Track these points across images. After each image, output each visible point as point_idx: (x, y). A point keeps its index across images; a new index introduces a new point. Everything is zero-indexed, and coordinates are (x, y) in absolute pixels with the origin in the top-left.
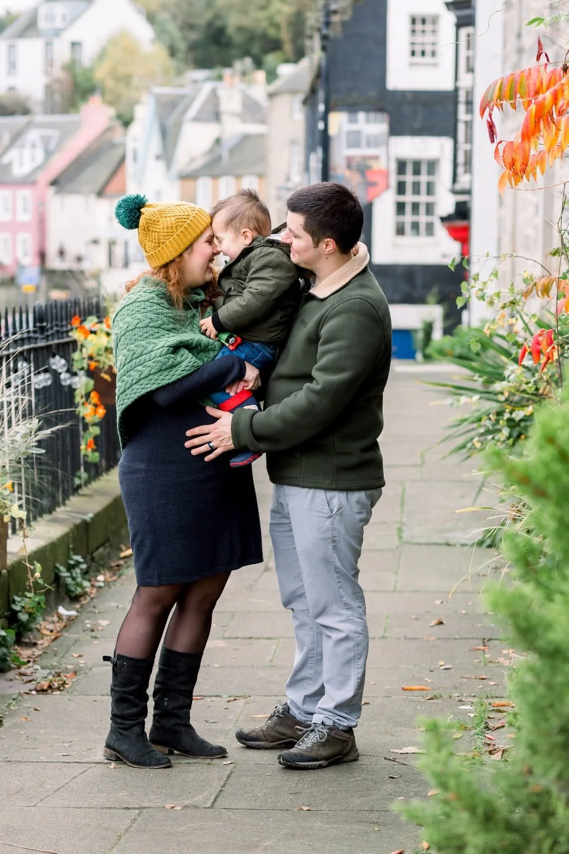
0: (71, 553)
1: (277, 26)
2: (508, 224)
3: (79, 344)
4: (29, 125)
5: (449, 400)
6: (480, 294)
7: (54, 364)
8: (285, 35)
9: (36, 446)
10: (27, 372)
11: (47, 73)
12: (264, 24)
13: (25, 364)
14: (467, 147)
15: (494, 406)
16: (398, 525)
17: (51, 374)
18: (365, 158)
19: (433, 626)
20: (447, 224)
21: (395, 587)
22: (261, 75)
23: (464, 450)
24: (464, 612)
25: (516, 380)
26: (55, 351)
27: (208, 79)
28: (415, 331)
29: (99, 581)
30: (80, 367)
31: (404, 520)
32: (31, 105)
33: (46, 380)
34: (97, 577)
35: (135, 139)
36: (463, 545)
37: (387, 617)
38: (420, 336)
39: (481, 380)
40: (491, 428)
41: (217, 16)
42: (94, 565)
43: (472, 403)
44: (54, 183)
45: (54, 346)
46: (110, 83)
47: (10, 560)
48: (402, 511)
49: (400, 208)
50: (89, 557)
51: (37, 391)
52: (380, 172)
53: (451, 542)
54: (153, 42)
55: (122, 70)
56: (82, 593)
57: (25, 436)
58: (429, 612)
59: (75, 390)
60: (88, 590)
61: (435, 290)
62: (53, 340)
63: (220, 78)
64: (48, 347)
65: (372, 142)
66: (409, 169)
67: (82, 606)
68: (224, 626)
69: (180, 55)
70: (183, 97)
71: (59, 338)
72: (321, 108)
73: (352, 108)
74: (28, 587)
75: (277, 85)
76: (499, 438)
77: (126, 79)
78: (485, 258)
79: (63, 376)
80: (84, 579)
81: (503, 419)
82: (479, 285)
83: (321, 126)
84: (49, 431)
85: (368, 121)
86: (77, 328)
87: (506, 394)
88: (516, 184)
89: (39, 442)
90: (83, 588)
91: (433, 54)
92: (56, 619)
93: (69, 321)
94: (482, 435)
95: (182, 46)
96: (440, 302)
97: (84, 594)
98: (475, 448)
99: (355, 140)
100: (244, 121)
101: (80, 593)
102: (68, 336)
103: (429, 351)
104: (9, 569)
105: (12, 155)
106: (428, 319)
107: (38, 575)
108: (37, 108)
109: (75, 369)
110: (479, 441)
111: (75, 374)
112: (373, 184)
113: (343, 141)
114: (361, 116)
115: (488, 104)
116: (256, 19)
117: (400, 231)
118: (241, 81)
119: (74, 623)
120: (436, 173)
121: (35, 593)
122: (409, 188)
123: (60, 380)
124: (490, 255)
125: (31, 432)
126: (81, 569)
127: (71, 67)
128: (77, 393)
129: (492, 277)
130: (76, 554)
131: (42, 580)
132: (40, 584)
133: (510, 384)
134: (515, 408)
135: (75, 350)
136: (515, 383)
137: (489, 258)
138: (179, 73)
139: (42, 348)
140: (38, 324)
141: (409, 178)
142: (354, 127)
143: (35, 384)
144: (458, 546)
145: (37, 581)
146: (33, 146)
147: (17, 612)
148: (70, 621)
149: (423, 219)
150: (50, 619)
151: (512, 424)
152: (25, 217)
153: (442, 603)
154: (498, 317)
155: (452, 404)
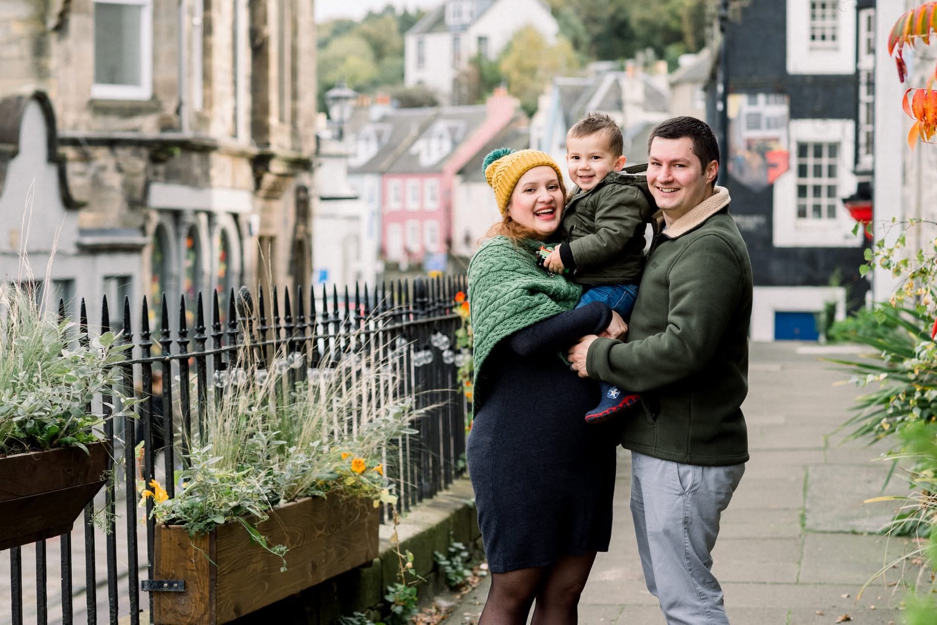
0: (452, 540)
1: (679, 19)
2: (912, 203)
3: (463, 321)
4: (437, 117)
5: (855, 378)
6: (886, 262)
7: (436, 341)
8: (687, 28)
9: (410, 427)
10: (405, 349)
11: (454, 66)
12: (666, 18)
13: (404, 341)
14: (869, 128)
15: (903, 386)
16: (801, 512)
17: (432, 351)
18: (766, 140)
19: (839, 623)
20: (849, 205)
21: (798, 581)
22: (662, 66)
23: (873, 433)
24: (873, 607)
25: (927, 356)
26: (437, 328)
27: (612, 70)
28: (818, 313)
29: (482, 570)
30: (464, 345)
31: (807, 506)
32: (441, 98)
33: (426, 358)
34: (480, 565)
35: (540, 129)
36: (870, 534)
37: (789, 613)
38: (823, 318)
39: (889, 357)
40: (900, 408)
41: (620, 10)
42: (477, 552)
43: (878, 382)
44: (461, 172)
45: (435, 323)
46: (515, 76)
47: (382, 549)
48: (805, 496)
49: (802, 191)
50: (471, 544)
51: (416, 368)
52: (780, 154)
53: (858, 530)
54: (557, 35)
55: (527, 63)
56: (463, 583)
57: (397, 416)
58: (834, 607)
59: (458, 368)
60: (470, 579)
61: (838, 272)
62: (434, 316)
63: (622, 69)
64: (429, 324)
65: (772, 124)
66: (811, 152)
67: (462, 596)
68: (613, 621)
69: (583, 48)
70: (585, 88)
71: (441, 315)
72: (720, 88)
73: (752, 90)
74: (399, 578)
75: (678, 74)
76: (910, 419)
77: (531, 71)
78: (891, 224)
79: (445, 354)
80: (465, 568)
81: (913, 399)
82: (884, 252)
83: (720, 106)
84: (422, 411)
85: (767, 103)
86: (461, 305)
87: (917, 372)
88: (928, 138)
89: (412, 422)
90: (464, 577)
91: (834, 38)
92: (433, 610)
93: (452, 297)
94: (891, 415)
95: (586, 39)
96: (842, 284)
97: (466, 584)
98: (884, 430)
99: (754, 122)
100: (646, 110)
101: (461, 583)
102: (452, 313)
103: (832, 332)
104: (382, 557)
105: (420, 146)
106: (831, 301)
107: (409, 564)
108: (444, 100)
109: (459, 346)
110: (888, 423)
111: (458, 352)
112: (773, 166)
113: (743, 123)
114: (761, 98)
115: (897, 40)
116: (657, 13)
117: (802, 213)
118: (644, 71)
119: (452, 615)
120: (838, 155)
121: (406, 584)
122: (810, 171)
123: (442, 357)
124: (896, 219)
125: (404, 412)
126: (462, 558)
127: (477, 61)
128: (460, 371)
129: (899, 244)
130: (457, 541)
131: (413, 570)
132: (412, 575)
133: (921, 361)
134: (926, 388)
135: (458, 327)
136: (926, 361)
137: (895, 223)
138: (583, 65)
139: (422, 324)
140: (418, 300)
141: (810, 161)
142: (753, 109)
143: (415, 361)
144: (865, 534)
145: (408, 572)
146: (441, 137)
147: (390, 604)
148: (448, 613)
149: (824, 201)
150: (428, 610)
151: (923, 405)
152: (432, 205)
153: (848, 596)
154: (905, 286)
155: (857, 383)
